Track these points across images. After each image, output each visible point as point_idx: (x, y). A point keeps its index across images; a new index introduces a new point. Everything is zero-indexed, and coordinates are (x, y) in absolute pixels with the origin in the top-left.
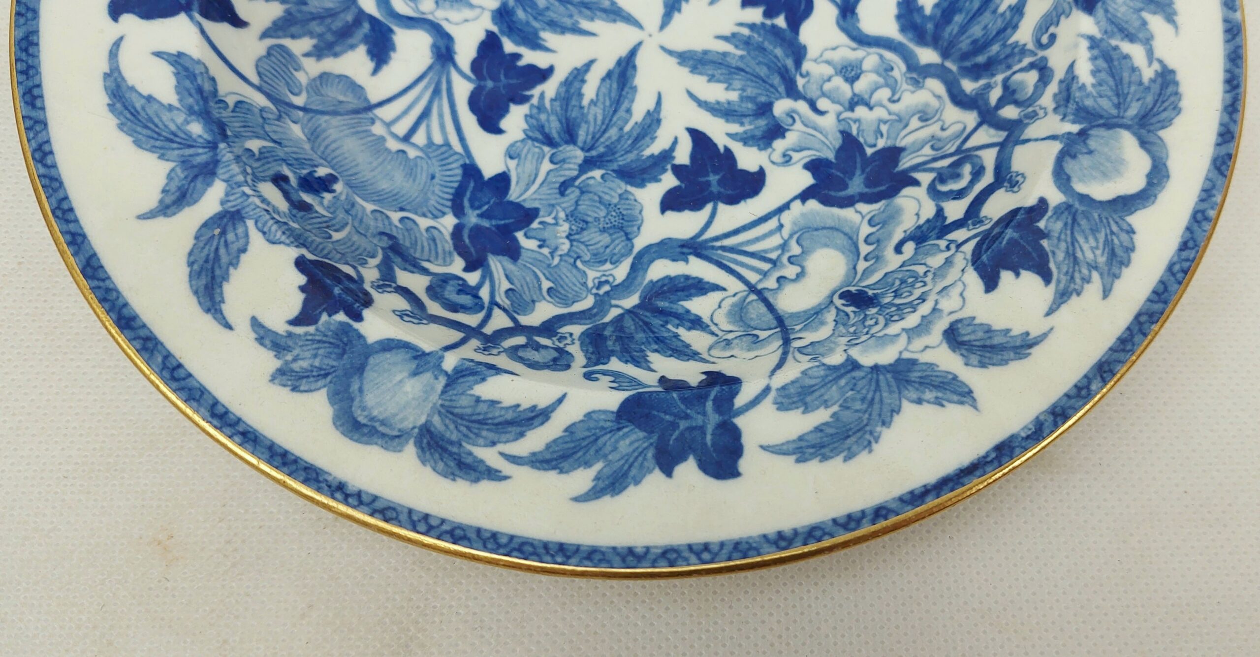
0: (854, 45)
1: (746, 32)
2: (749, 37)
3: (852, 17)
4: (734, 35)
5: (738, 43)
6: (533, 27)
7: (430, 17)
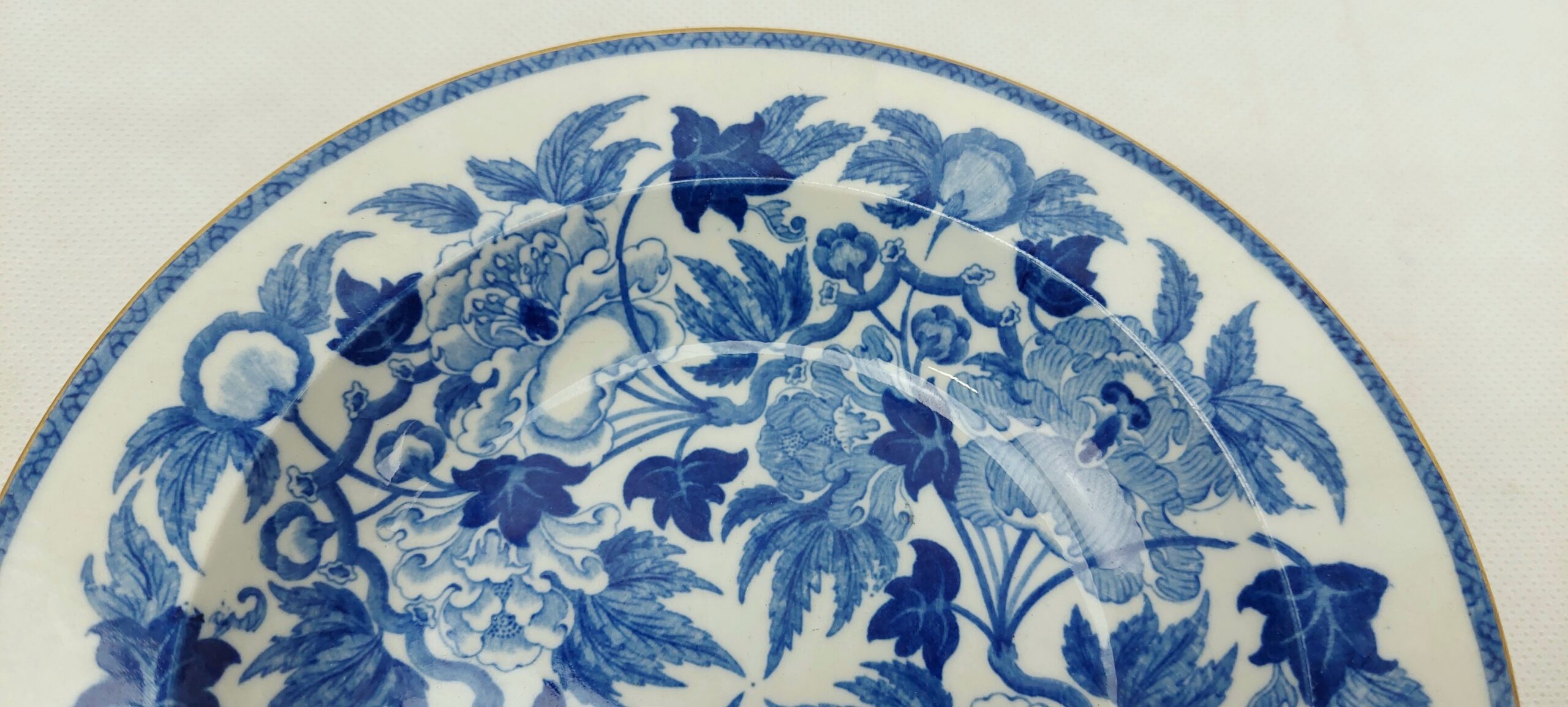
0: (1012, 693)
1: (874, 675)
2: (878, 684)
3: (1008, 651)
4: (859, 681)
5: (864, 693)
6: (604, 674)
7: (473, 661)
